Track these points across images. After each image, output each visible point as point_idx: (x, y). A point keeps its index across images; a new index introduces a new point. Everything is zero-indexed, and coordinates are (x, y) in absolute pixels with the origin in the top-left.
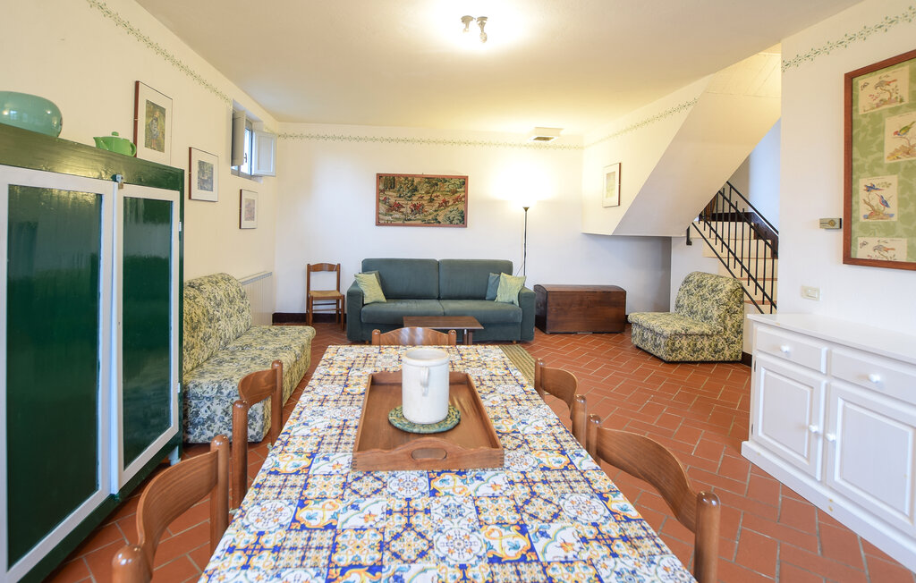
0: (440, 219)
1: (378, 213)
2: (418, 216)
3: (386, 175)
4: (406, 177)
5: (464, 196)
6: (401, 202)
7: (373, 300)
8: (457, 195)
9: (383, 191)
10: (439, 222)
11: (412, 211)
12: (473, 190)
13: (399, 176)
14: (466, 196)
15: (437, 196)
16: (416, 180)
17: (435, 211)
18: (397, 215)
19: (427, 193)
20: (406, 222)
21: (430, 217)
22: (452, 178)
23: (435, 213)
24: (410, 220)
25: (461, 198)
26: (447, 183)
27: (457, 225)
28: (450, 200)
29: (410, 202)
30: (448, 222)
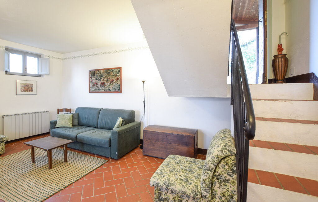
0: (111, 89)
2: (103, 88)
3: (92, 70)
4: (98, 70)
5: (120, 78)
6: (97, 82)
8: (117, 77)
9: (91, 78)
10: (111, 91)
11: (101, 86)
13: (96, 70)
14: (121, 77)
15: (109, 78)
16: (102, 71)
17: (109, 85)
18: (96, 88)
19: (106, 77)
21: (107, 88)
22: (115, 69)
23: (109, 86)
24: (100, 90)
25: (119, 78)
26: (113, 72)
27: (117, 92)
28: (115, 80)
29: (100, 82)
30: (114, 91)
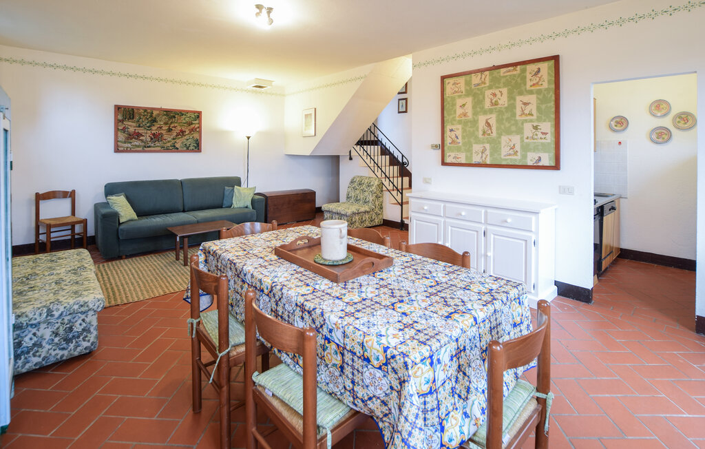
0: (177, 146)
1: (116, 141)
2: (157, 144)
3: (125, 107)
4: (145, 110)
5: (199, 127)
6: (140, 132)
7: (129, 218)
8: (193, 126)
9: (122, 121)
10: (178, 149)
11: (152, 139)
12: (205, 122)
13: (138, 108)
14: (200, 127)
15: (175, 127)
16: (155, 113)
17: (173, 139)
18: (137, 143)
19: (166, 124)
20: (146, 148)
21: (169, 144)
22: (188, 112)
23: (173, 141)
24: (149, 147)
25: (196, 129)
26: (184, 116)
27: (193, 151)
28: (187, 130)
29: (148, 132)
30: (185, 149)
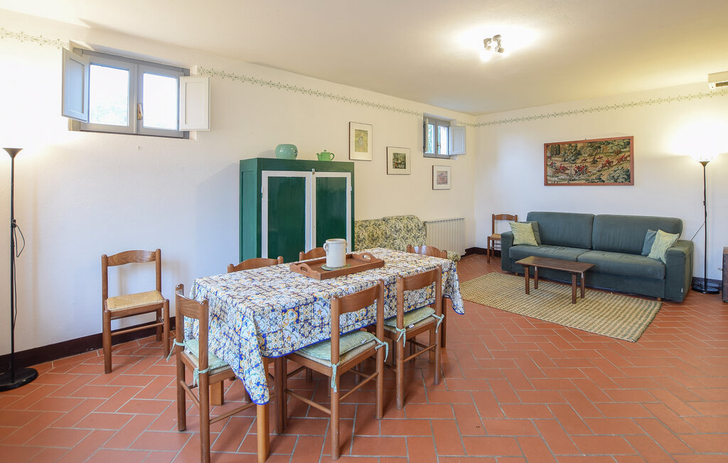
0: (603, 178)
1: (546, 176)
2: (581, 176)
3: (552, 144)
4: (570, 144)
5: (629, 156)
6: (565, 166)
7: (522, 242)
8: (623, 154)
9: (550, 157)
10: (604, 181)
11: (576, 172)
12: (640, 150)
13: (564, 143)
14: (631, 155)
15: (600, 158)
16: (579, 146)
17: (599, 171)
18: (563, 176)
19: (590, 155)
20: (570, 182)
21: (594, 177)
22: (615, 140)
23: (599, 174)
24: (574, 180)
25: (626, 158)
26: (610, 145)
27: (622, 184)
28: (614, 161)
29: (573, 165)
30: (613, 181)
